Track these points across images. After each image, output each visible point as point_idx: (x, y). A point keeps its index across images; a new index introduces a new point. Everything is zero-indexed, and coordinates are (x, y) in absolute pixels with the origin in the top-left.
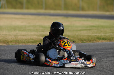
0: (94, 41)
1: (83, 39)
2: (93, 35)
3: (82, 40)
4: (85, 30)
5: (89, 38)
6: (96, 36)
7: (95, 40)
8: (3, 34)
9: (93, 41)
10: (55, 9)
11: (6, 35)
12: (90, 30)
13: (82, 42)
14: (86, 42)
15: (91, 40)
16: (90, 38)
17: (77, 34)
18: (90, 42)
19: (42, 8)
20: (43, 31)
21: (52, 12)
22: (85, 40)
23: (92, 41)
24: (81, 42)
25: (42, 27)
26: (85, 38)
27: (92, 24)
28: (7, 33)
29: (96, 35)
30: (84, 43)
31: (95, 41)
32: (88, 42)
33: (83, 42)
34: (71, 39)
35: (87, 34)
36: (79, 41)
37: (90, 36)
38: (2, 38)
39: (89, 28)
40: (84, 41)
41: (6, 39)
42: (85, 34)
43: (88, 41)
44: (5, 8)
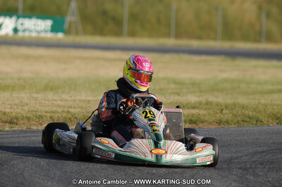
1: (279, 116)
3: (278, 118)
8: (80, 101)
10: (199, 38)
11: (89, 101)
13: (278, 124)
17: (263, 101)
19: (168, 35)
20: (178, 94)
21: (195, 44)
24: (275, 124)
25: (175, 82)
28: (90, 98)
34: (251, 114)
36: (271, 121)
38: (79, 110)
44: (77, 33)
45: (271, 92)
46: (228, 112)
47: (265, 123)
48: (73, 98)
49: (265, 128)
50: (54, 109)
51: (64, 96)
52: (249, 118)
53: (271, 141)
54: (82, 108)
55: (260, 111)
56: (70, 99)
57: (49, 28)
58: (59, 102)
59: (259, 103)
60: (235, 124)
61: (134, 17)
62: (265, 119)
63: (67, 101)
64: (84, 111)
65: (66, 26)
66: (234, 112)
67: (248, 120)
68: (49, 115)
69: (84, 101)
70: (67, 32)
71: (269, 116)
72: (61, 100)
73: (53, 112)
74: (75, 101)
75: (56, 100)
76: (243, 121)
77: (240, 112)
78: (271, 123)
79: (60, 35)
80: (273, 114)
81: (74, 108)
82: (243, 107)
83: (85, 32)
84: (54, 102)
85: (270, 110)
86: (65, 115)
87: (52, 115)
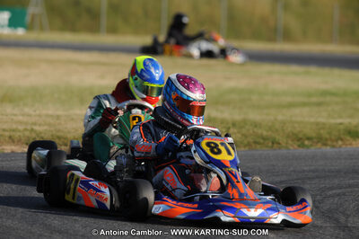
0: (337, 141)
1: (300, 136)
2: (332, 121)
3: (299, 139)
4: (304, 104)
5: (322, 132)
6: (342, 127)
7: (342, 140)
8: (47, 116)
9: (335, 143)
11: (58, 117)
12: (319, 104)
13: (299, 146)
14: (311, 145)
15: (326, 140)
16: (324, 133)
17: (280, 117)
18: (325, 145)
19: (158, 32)
22: (309, 139)
23: (329, 143)
24: (296, 146)
26: (309, 131)
27: (323, 87)
28: (60, 113)
29: (341, 124)
30: (308, 147)
31: (340, 143)
32: (319, 145)
33: (302, 146)
34: (265, 133)
35: (312, 120)
36: (290, 142)
37: (324, 124)
38: (45, 127)
39: (314, 99)
40: (306, 142)
41: (59, 131)
42: (306, 118)
43: (318, 142)
44: (42, 29)
45: (291, 105)
46: (235, 131)
47: (284, 145)
48: (38, 112)
49: (284, 151)
50: (14, 126)
51: (27, 110)
52: (263, 139)
53: (292, 169)
54: (49, 125)
55: (277, 130)
56: (33, 113)
57: (6, 22)
58: (21, 118)
59: (276, 119)
60: (245, 146)
61: (114, 8)
62: (283, 141)
63: (29, 115)
64: (52, 129)
65: (28, 19)
66: (244, 131)
67: (262, 141)
68: (7, 134)
69: (52, 116)
70: (29, 28)
71: (288, 136)
72: (23, 115)
73: (14, 131)
74: (40, 116)
75: (15, 115)
76: (255, 142)
77: (251, 132)
78: (292, 146)
79: (20, 32)
80: (293, 134)
81: (40, 125)
82: (256, 125)
83: (52, 28)
84: (14, 118)
85: (289, 129)
86: (27, 133)
87: (12, 134)
